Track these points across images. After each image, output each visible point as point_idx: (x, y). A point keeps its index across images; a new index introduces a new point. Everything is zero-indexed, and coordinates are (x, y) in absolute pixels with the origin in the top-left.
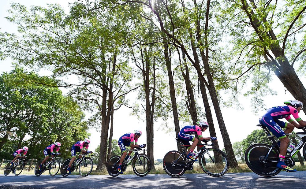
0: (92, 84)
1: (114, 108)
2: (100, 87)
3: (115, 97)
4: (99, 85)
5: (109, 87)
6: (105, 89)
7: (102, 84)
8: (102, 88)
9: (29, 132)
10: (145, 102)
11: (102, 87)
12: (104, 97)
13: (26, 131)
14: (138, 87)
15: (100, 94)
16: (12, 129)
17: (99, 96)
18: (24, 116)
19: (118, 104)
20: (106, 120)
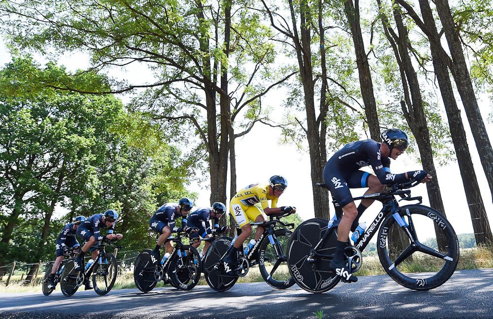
0: (183, 80)
1: (235, 133)
2: (198, 87)
3: (237, 104)
4: (195, 80)
5: (219, 85)
6: (210, 90)
7: (202, 77)
8: (202, 88)
9: (62, 199)
10: (305, 110)
11: (203, 85)
12: (210, 108)
13: (56, 197)
14: (289, 77)
15: (201, 102)
16: (26, 194)
17: (199, 107)
18: (47, 163)
19: (247, 121)
20: (219, 161)
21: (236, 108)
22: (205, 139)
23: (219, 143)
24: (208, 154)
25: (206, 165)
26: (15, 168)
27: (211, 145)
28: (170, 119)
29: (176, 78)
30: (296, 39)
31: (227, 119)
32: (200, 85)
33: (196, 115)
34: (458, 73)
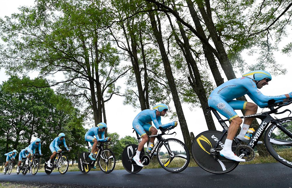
0: (78, 78)
1: (104, 100)
3: (104, 86)
4: (84, 77)
5: (95, 78)
6: (91, 80)
7: (87, 75)
8: (88, 80)
9: (34, 133)
10: (137, 87)
12: (92, 89)
13: (31, 133)
14: (127, 71)
15: (88, 87)
16: (20, 132)
17: (87, 89)
18: (27, 119)
19: (109, 94)
20: (98, 113)
21: (103, 88)
22: (91, 104)
23: (97, 105)
24: (93, 111)
25: (92, 116)
26: (15, 121)
27: (93, 107)
28: (75, 96)
29: (76, 77)
30: (129, 52)
31: (100, 94)
32: (86, 79)
33: (86, 93)
34: (221, 58)
